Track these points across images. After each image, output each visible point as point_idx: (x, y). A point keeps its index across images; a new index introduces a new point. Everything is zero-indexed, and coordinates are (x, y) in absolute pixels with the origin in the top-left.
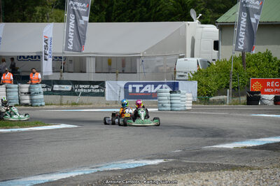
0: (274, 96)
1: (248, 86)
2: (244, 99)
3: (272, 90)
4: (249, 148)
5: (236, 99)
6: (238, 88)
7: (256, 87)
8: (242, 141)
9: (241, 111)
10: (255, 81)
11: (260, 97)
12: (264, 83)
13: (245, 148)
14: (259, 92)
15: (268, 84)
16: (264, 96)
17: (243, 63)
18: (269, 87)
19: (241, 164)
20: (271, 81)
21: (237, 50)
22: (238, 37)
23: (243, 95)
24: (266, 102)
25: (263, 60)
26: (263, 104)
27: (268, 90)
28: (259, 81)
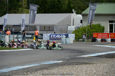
0: (100, 39)
1: (92, 35)
2: (91, 40)
3: (100, 37)
4: (92, 57)
5: (88, 40)
6: (89, 36)
7: (95, 36)
8: (90, 54)
9: (90, 44)
10: (95, 34)
11: (96, 39)
12: (97, 35)
13: (91, 57)
14: (96, 38)
15: (99, 35)
16: (98, 39)
17: (91, 27)
18: (99, 36)
19: (89, 62)
20: (100, 34)
21: (88, 23)
22: (89, 19)
23: (90, 39)
25: (98, 27)
26: (97, 42)
27: (99, 37)
28: (96, 34)
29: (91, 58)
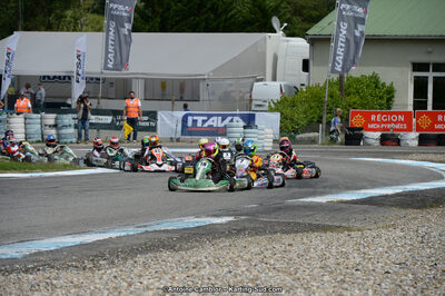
0: (379, 134)
1: (347, 120)
3: (378, 126)
4: (347, 202)
7: (357, 121)
8: (337, 193)
9: (337, 154)
10: (354, 114)
11: (362, 135)
12: (367, 117)
13: (342, 202)
14: (361, 129)
15: (373, 117)
16: (368, 134)
17: (341, 89)
18: (373, 122)
19: (336, 224)
20: (376, 114)
21: (333, 71)
22: (335, 55)
24: (369, 141)
25: (368, 86)
26: (366, 144)
27: (372, 126)
28: (361, 113)
29: (343, 206)
